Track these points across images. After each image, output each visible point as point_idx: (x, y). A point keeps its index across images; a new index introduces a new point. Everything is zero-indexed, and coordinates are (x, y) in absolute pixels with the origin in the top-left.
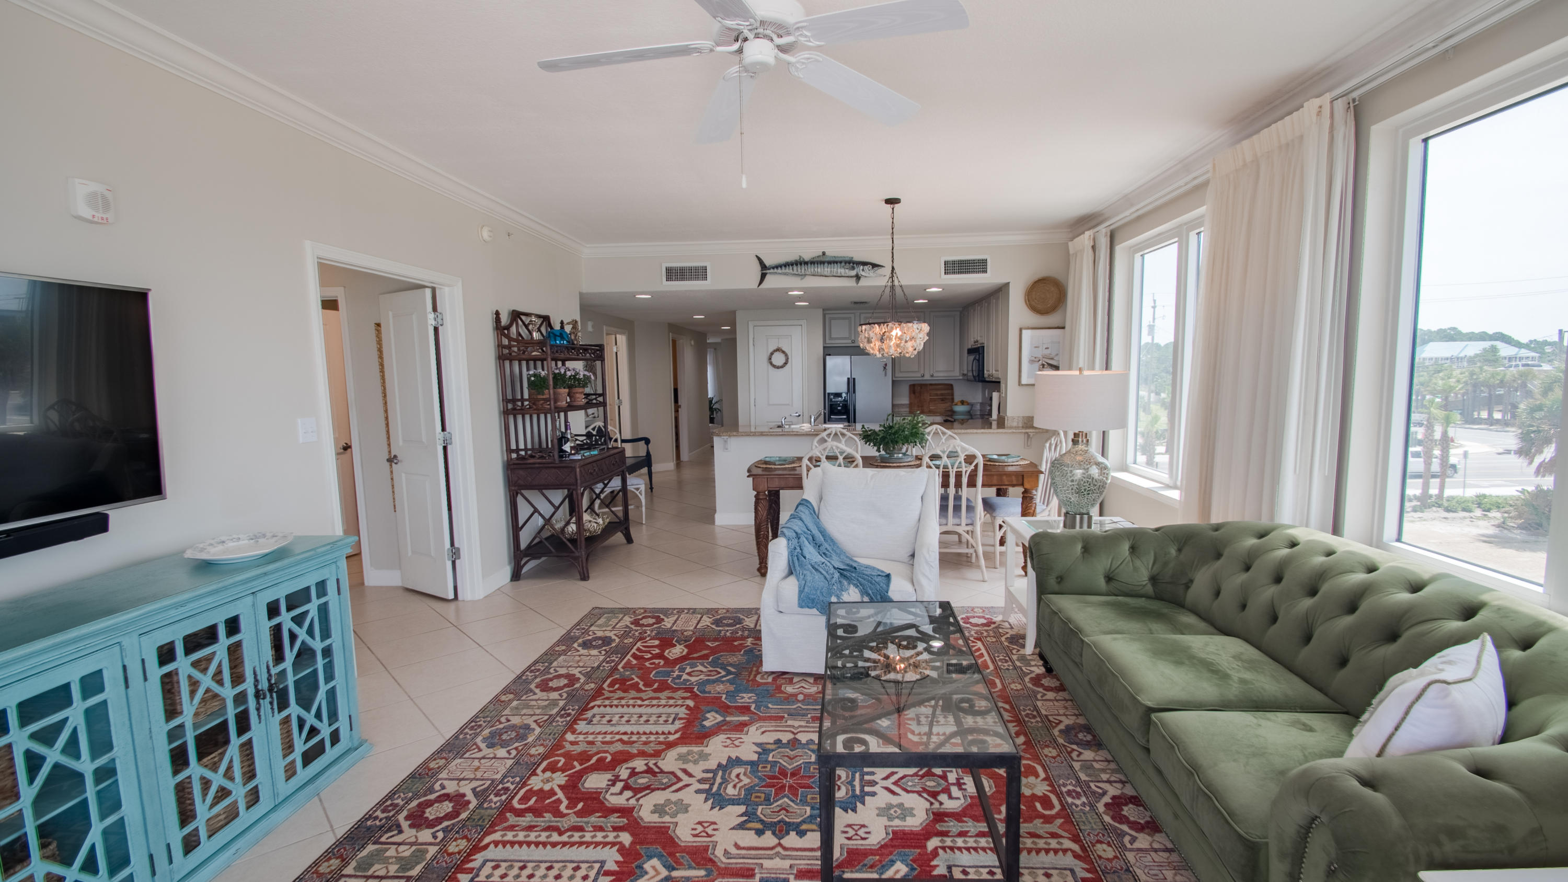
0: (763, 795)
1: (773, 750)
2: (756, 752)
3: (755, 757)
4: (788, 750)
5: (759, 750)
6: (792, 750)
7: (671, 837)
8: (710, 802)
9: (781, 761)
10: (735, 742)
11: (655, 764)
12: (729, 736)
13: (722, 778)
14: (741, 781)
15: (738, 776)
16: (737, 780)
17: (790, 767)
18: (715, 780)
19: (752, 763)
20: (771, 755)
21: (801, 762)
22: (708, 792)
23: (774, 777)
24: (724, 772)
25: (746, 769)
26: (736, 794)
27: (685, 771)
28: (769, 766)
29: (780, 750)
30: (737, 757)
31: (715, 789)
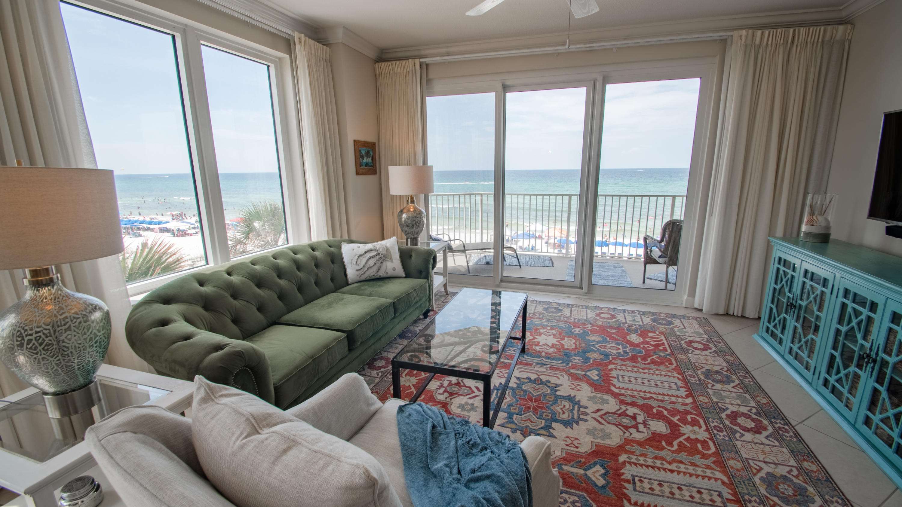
0: (547, 398)
1: (542, 428)
2: (554, 429)
3: (554, 425)
4: (531, 427)
5: (551, 430)
6: (528, 426)
7: (592, 386)
8: (577, 400)
9: (536, 419)
10: (570, 442)
11: (624, 433)
12: (577, 450)
13: (573, 413)
14: (561, 409)
15: (564, 413)
16: (563, 409)
17: (531, 413)
18: (578, 413)
19: (556, 421)
20: (543, 425)
21: (523, 416)
22: (580, 407)
23: (541, 408)
24: (573, 418)
25: (559, 416)
26: (563, 402)
27: (600, 423)
28: (544, 416)
29: (537, 428)
30: (567, 428)
31: (576, 407)
